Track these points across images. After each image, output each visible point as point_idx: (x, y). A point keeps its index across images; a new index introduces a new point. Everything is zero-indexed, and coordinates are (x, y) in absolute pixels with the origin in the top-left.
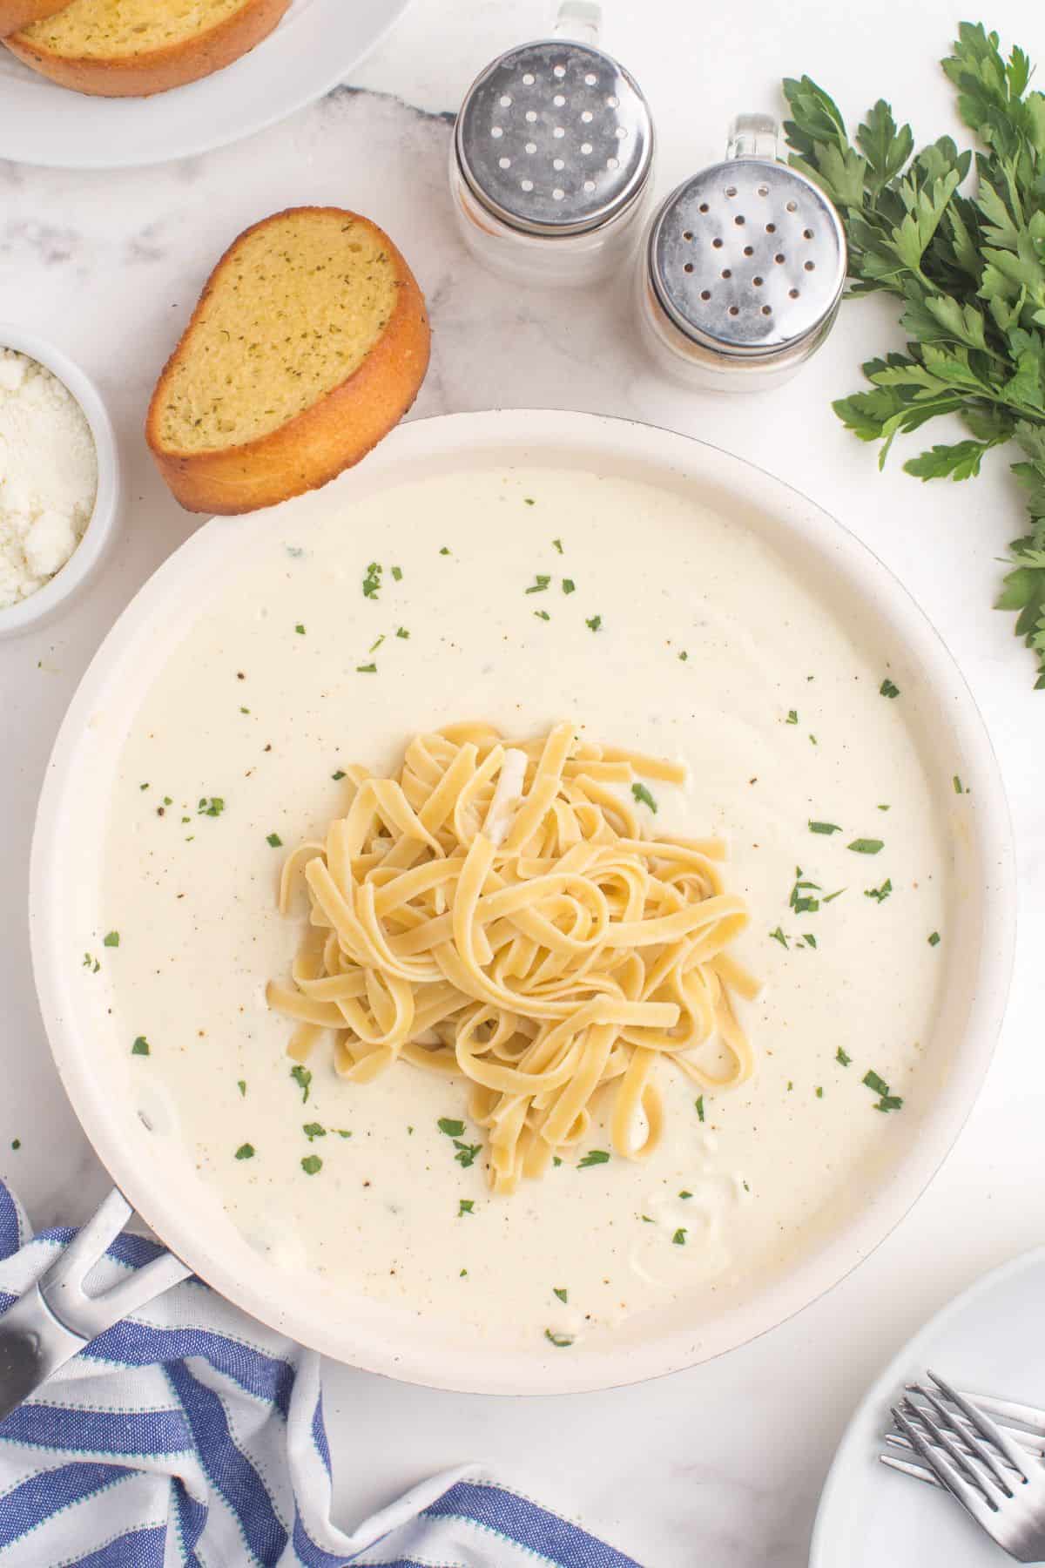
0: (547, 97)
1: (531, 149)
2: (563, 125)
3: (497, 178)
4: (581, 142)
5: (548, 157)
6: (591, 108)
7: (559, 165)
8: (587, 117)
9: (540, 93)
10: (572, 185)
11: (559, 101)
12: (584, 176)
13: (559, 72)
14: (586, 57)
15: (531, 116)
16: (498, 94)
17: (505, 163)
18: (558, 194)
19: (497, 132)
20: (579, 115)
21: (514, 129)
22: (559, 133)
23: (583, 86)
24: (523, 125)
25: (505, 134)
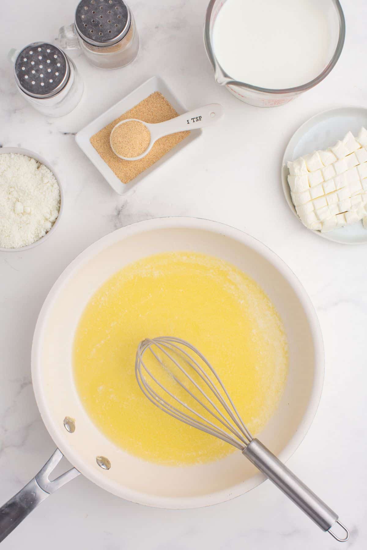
0: (30, 66)
1: (42, 76)
2: (39, 65)
3: (46, 88)
4: (46, 62)
5: (46, 72)
6: (38, 56)
7: (49, 70)
8: (40, 58)
9: (28, 67)
10: (56, 69)
11: (33, 63)
12: (55, 66)
13: (25, 60)
14: (24, 52)
15: (33, 72)
16: (24, 78)
17: (42, 84)
18: (57, 74)
19: (33, 83)
20: (39, 60)
21: (35, 78)
22: (41, 67)
23: (32, 56)
24: (34, 75)
25: (35, 81)
